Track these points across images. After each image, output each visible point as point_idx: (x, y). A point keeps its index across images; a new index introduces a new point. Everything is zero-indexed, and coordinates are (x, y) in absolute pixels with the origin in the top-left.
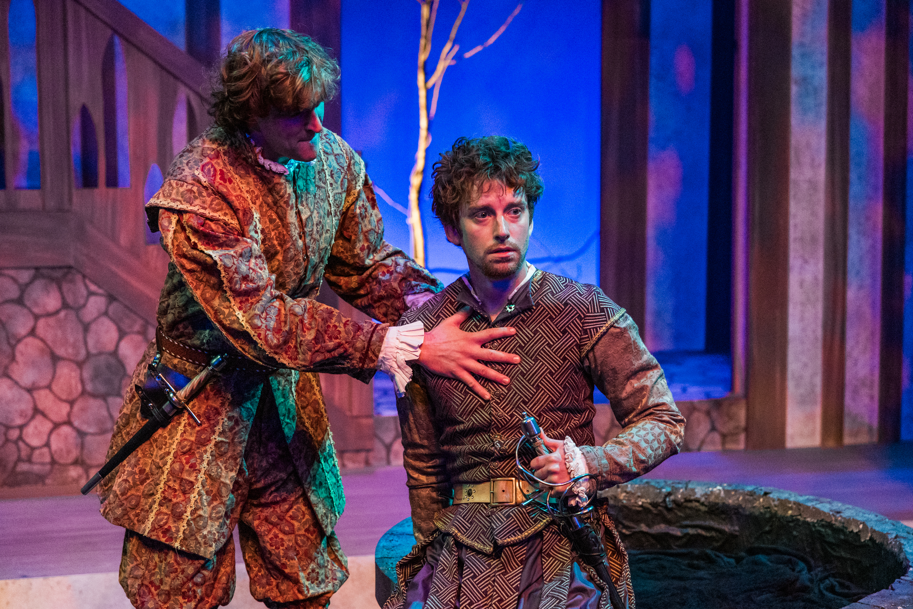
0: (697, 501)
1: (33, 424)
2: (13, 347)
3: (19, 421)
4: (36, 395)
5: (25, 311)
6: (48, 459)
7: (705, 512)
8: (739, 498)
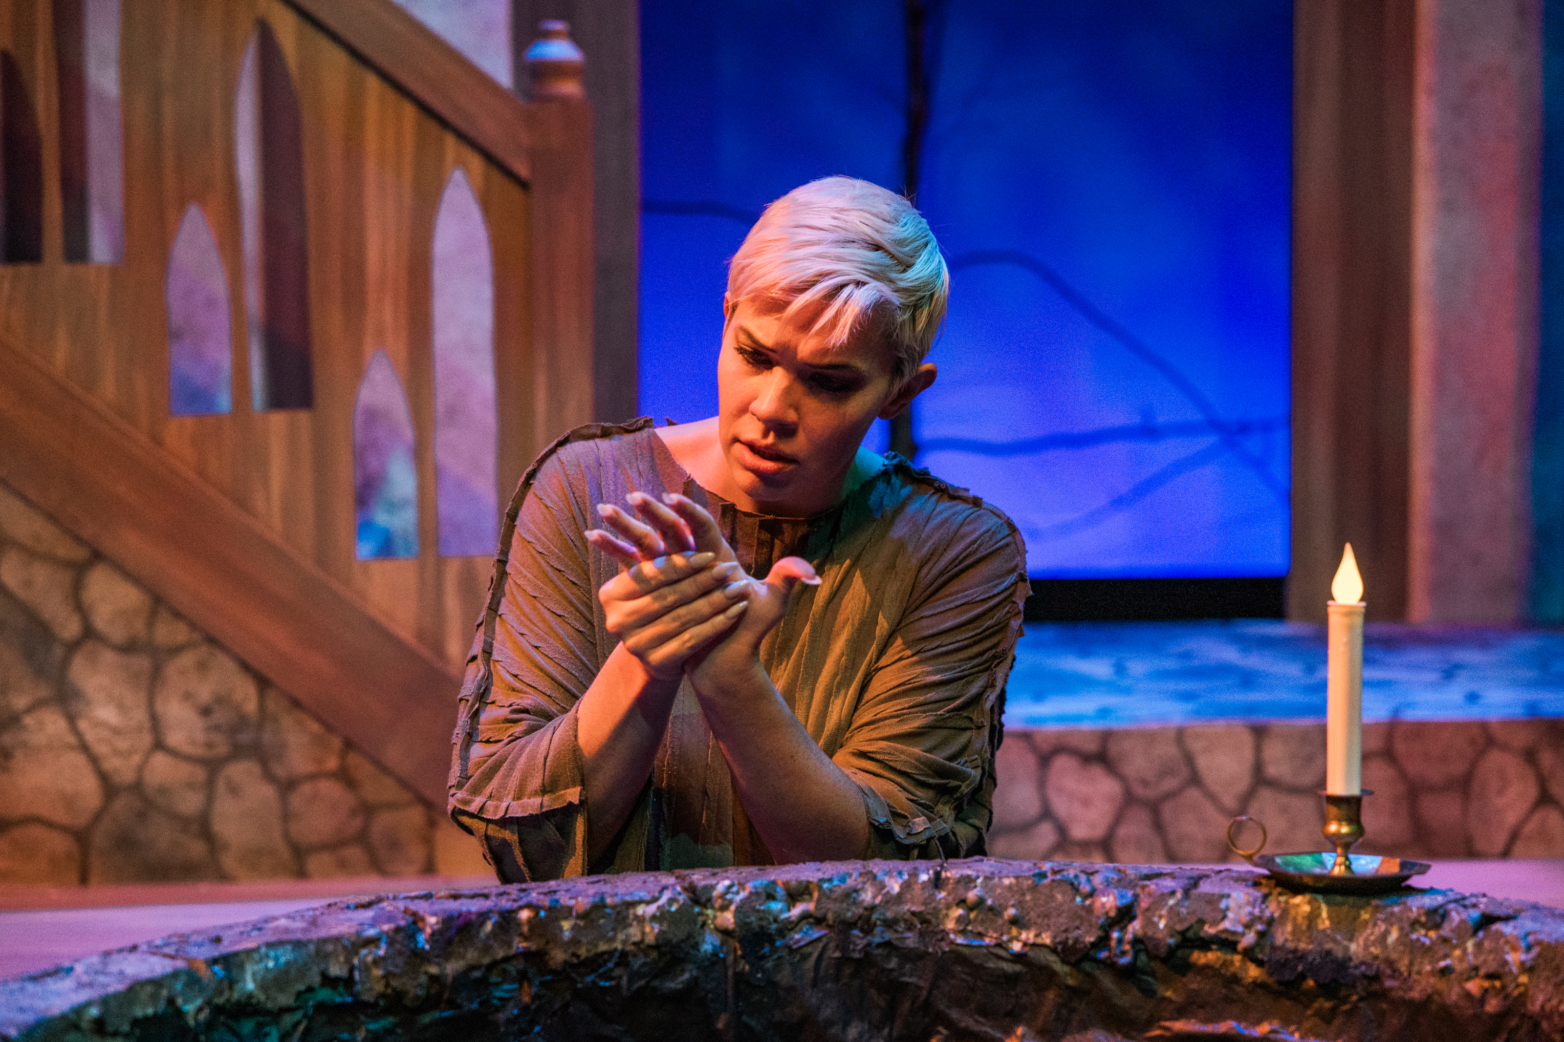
7: (1257, 985)
8: (1387, 933)
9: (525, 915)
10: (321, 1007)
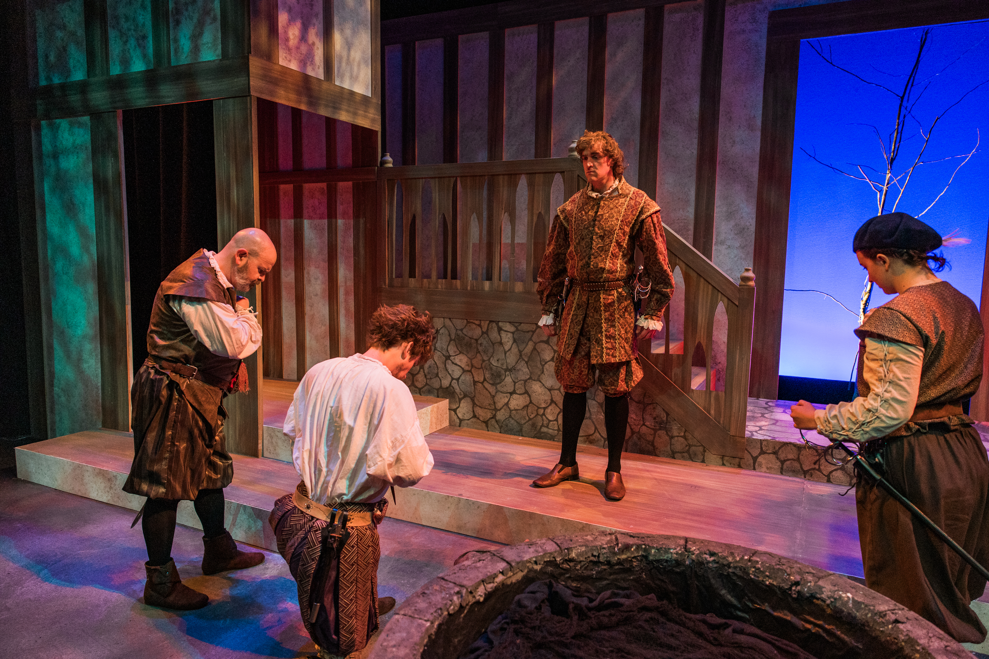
0: (824, 601)
1: (550, 408)
2: (543, 366)
3: (543, 405)
4: (552, 392)
5: (550, 347)
6: (556, 428)
7: (830, 615)
8: (867, 614)
9: (643, 546)
10: (591, 561)
